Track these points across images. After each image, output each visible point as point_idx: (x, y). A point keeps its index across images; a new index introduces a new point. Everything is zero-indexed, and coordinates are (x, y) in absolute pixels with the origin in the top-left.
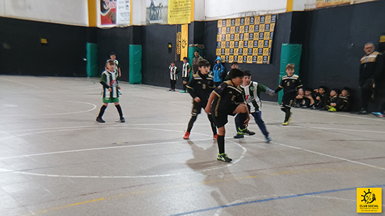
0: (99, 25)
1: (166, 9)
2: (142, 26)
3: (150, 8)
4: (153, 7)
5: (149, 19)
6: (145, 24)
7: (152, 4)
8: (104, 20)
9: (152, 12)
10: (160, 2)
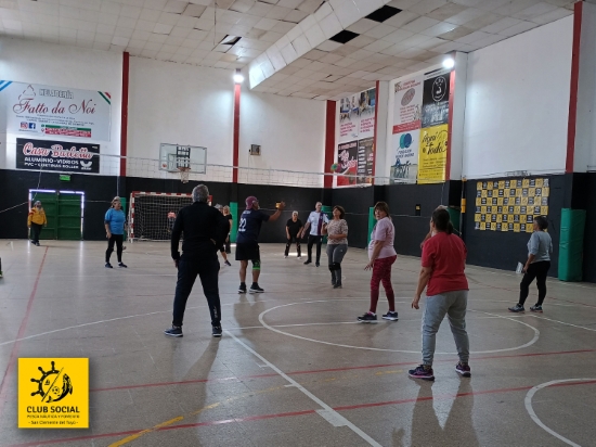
0: (335, 185)
2: (384, 186)
3: (395, 166)
4: (398, 165)
6: (387, 183)
7: (398, 162)
8: (340, 181)
9: (397, 171)
10: (407, 159)
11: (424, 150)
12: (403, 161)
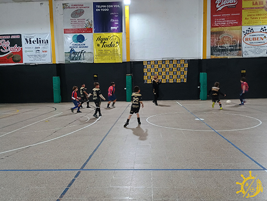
1: (90, 54)
3: (70, 52)
5: (69, 60)
6: (64, 63)
9: (73, 55)
10: (83, 49)
11: (98, 45)
12: (77, 50)
